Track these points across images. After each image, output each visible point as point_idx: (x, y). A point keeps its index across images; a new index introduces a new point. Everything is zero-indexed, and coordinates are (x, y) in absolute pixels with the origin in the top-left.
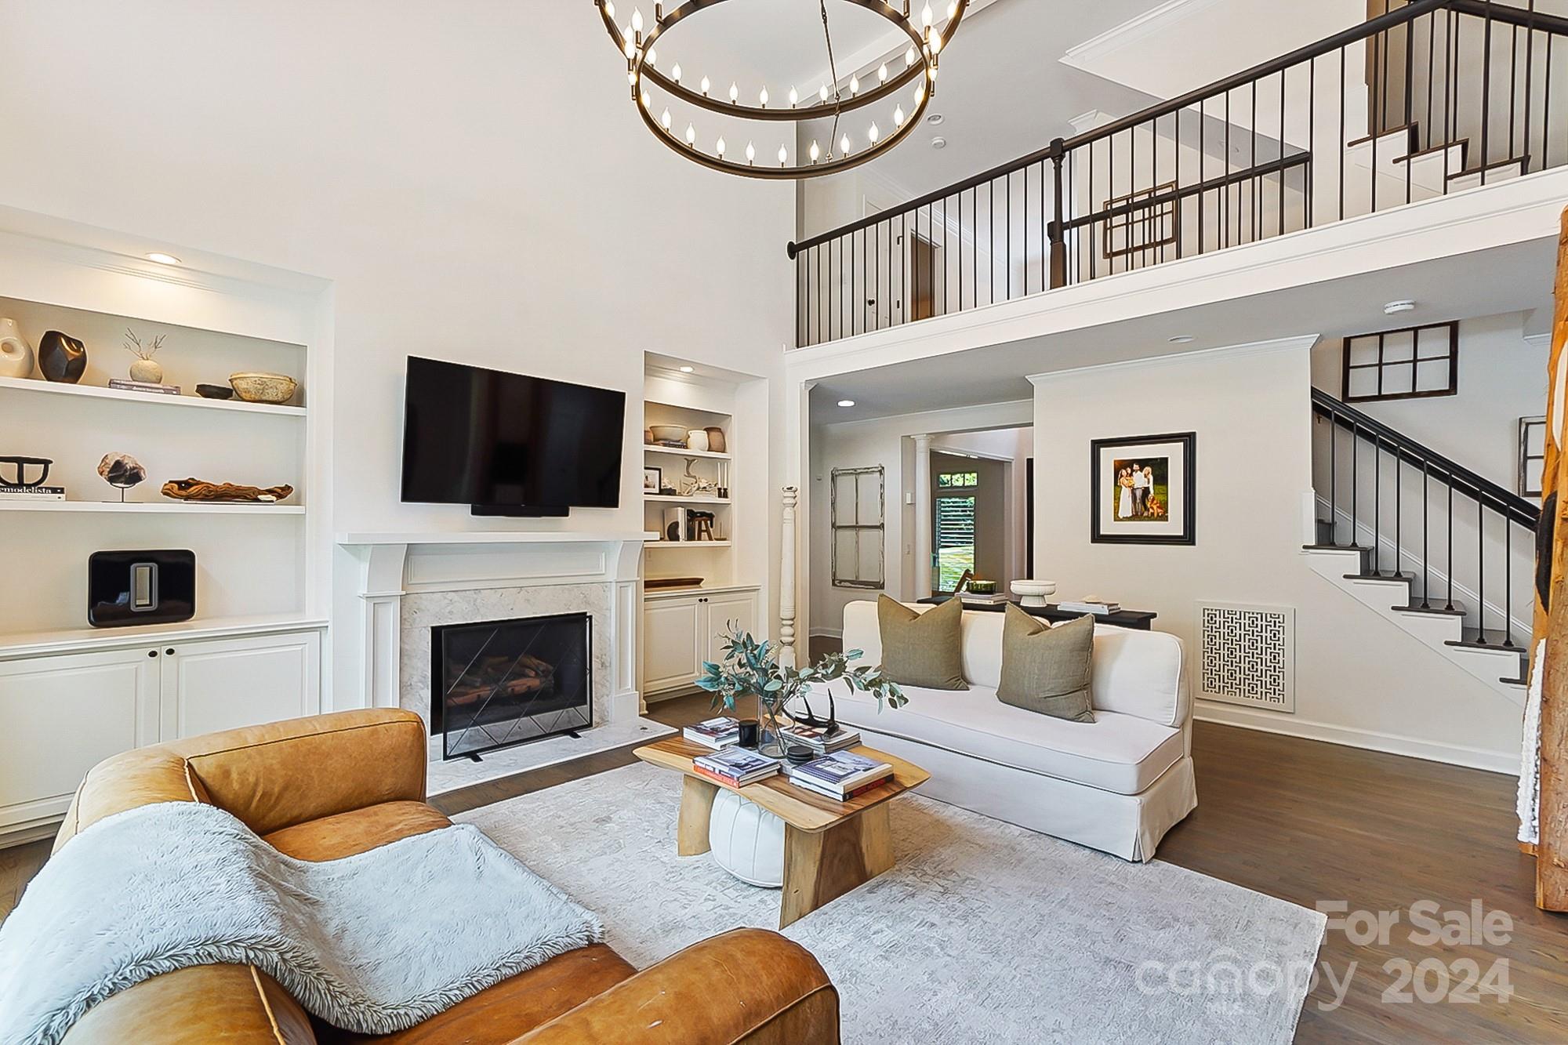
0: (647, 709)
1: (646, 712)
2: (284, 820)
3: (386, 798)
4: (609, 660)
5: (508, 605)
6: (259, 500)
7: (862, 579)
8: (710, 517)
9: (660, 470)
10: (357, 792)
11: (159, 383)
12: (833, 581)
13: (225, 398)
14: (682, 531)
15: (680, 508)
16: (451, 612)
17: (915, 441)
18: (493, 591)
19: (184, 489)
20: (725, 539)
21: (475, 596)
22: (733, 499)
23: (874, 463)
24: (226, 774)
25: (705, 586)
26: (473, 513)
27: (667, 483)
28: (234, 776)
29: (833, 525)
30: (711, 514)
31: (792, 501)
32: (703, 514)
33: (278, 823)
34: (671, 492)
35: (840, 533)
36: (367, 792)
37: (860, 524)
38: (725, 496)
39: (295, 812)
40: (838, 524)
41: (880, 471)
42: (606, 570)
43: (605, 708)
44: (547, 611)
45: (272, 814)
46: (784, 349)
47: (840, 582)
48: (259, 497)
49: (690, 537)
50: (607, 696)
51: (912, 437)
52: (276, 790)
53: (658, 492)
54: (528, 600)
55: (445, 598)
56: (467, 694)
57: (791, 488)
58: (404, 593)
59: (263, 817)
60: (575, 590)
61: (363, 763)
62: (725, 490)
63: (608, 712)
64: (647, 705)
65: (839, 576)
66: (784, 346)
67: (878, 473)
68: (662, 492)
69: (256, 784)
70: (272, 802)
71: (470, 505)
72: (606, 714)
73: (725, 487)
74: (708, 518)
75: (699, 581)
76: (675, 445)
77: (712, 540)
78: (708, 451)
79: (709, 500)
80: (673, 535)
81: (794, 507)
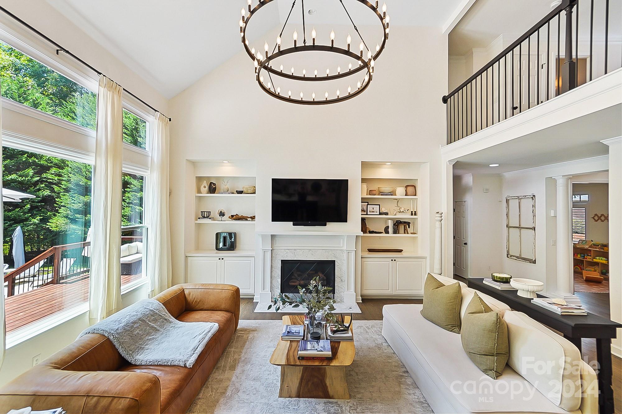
0: (362, 301)
1: (361, 302)
2: (200, 309)
3: (223, 310)
4: (344, 279)
5: (306, 255)
6: (247, 220)
7: (522, 256)
8: (409, 224)
9: (379, 205)
10: (215, 306)
11: (228, 191)
12: (507, 255)
13: (242, 194)
14: (391, 230)
15: (389, 220)
16: (287, 256)
17: (556, 181)
18: (300, 250)
19: (233, 218)
20: (415, 233)
21: (295, 251)
22: (419, 216)
23: (530, 193)
24: (190, 294)
25: (404, 254)
26: (294, 225)
27: (383, 210)
28: (191, 295)
29: (507, 226)
30: (409, 222)
31: (440, 219)
32: (405, 222)
33: (198, 309)
34: (386, 214)
35: (511, 229)
36: (218, 307)
37: (522, 226)
38: (415, 214)
39: (202, 308)
40: (510, 225)
41: (532, 198)
42: (343, 246)
43: (342, 297)
44: (320, 259)
45: (197, 306)
46: (440, 147)
47: (511, 256)
48: (248, 219)
49: (395, 232)
50: (343, 292)
51: (553, 178)
52: (198, 301)
53: (379, 214)
54: (313, 254)
55: (285, 251)
56: (296, 282)
57: (438, 213)
58: (272, 249)
59: (195, 307)
60: (330, 252)
61: (217, 299)
62: (415, 212)
63: (343, 298)
64: (362, 299)
65: (511, 253)
66: (440, 145)
67: (531, 199)
68: (380, 214)
69: (195, 298)
70: (197, 304)
71: (292, 222)
72: (343, 299)
73: (415, 211)
74: (407, 224)
75: (400, 251)
76: (387, 195)
77: (408, 234)
78: (405, 196)
79: (405, 217)
80: (387, 231)
81: (441, 221)
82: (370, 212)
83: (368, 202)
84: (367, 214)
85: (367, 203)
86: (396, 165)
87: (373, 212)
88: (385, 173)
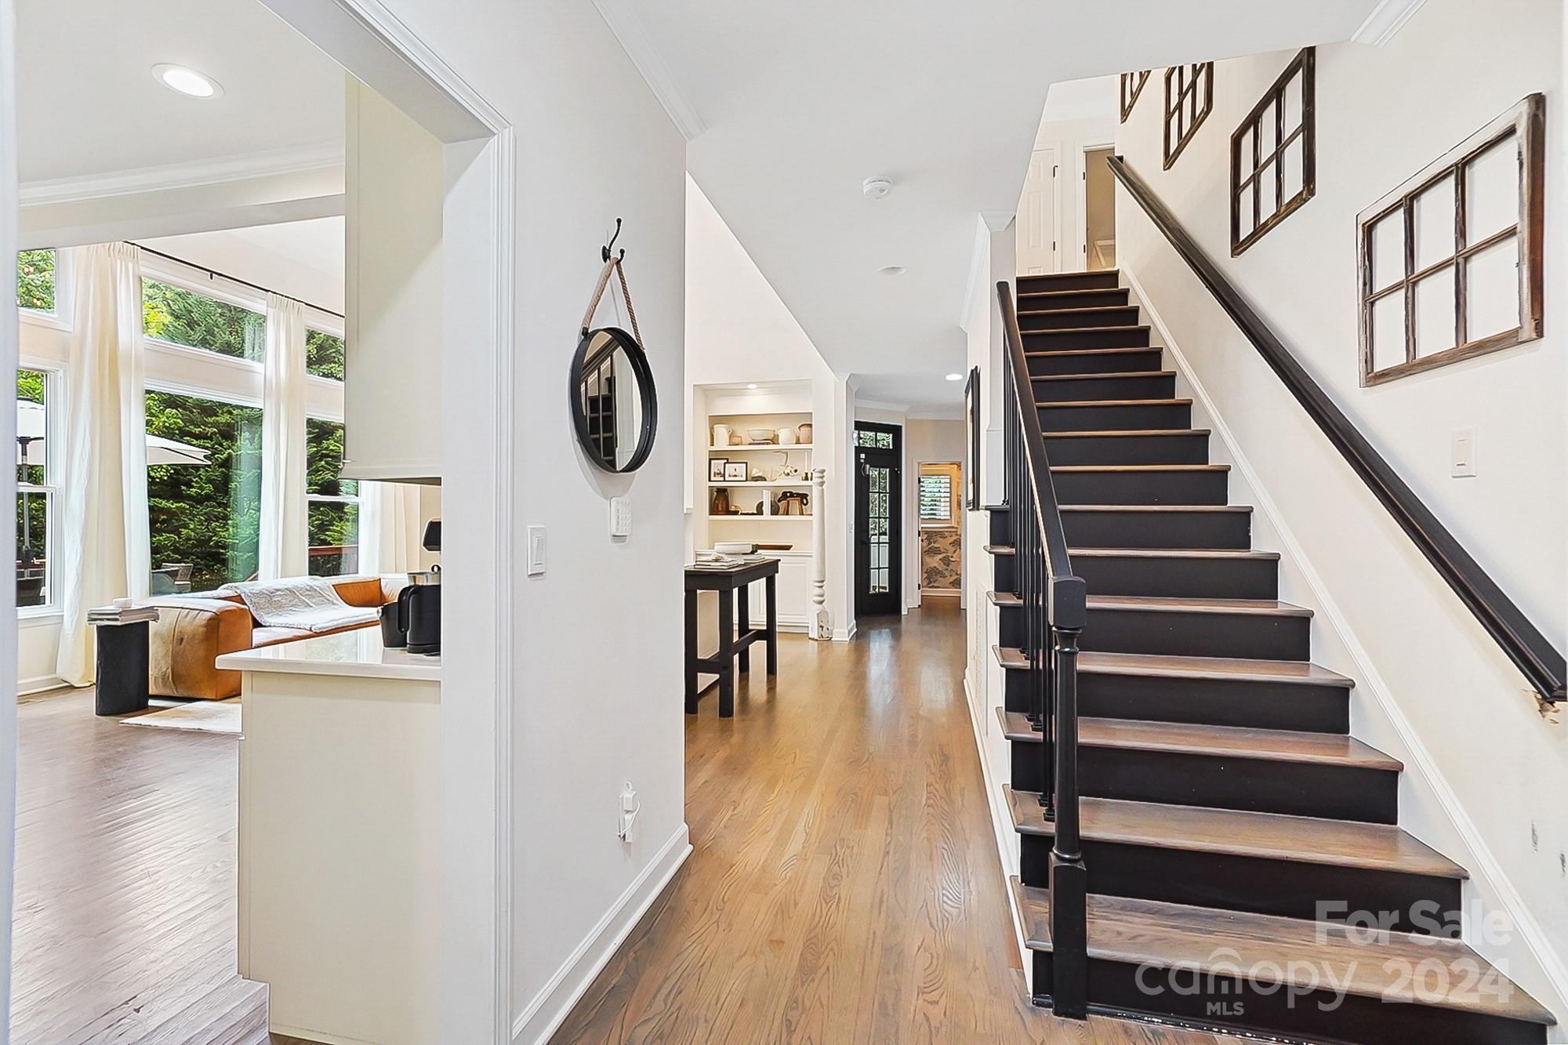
9: (746, 463)
14: (767, 509)
15: (766, 491)
27: (755, 473)
30: (807, 494)
31: (820, 480)
32: (799, 494)
34: (759, 479)
49: (775, 513)
53: (745, 479)
68: (748, 479)
74: (803, 498)
75: (788, 548)
76: (759, 444)
77: (803, 514)
78: (796, 443)
79: (794, 483)
80: (760, 511)
81: (822, 486)
82: (730, 476)
83: (728, 459)
84: (724, 481)
85: (726, 461)
86: (778, 388)
87: (735, 476)
88: (756, 402)
